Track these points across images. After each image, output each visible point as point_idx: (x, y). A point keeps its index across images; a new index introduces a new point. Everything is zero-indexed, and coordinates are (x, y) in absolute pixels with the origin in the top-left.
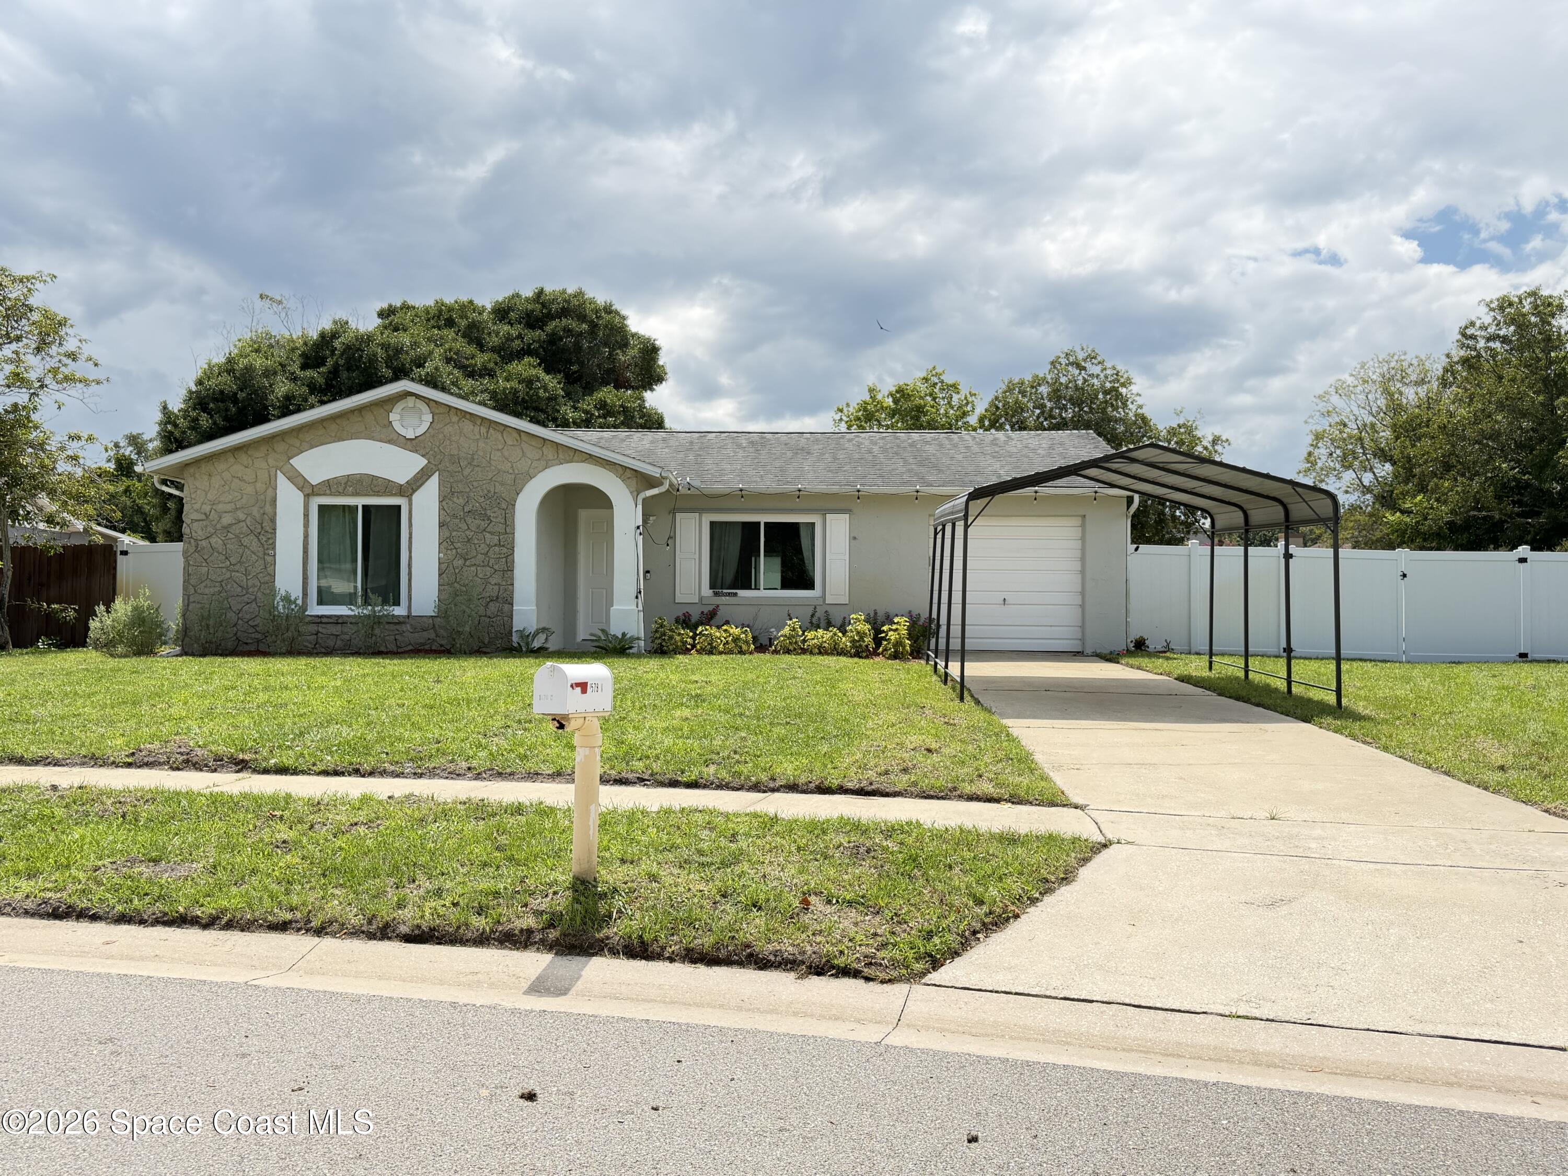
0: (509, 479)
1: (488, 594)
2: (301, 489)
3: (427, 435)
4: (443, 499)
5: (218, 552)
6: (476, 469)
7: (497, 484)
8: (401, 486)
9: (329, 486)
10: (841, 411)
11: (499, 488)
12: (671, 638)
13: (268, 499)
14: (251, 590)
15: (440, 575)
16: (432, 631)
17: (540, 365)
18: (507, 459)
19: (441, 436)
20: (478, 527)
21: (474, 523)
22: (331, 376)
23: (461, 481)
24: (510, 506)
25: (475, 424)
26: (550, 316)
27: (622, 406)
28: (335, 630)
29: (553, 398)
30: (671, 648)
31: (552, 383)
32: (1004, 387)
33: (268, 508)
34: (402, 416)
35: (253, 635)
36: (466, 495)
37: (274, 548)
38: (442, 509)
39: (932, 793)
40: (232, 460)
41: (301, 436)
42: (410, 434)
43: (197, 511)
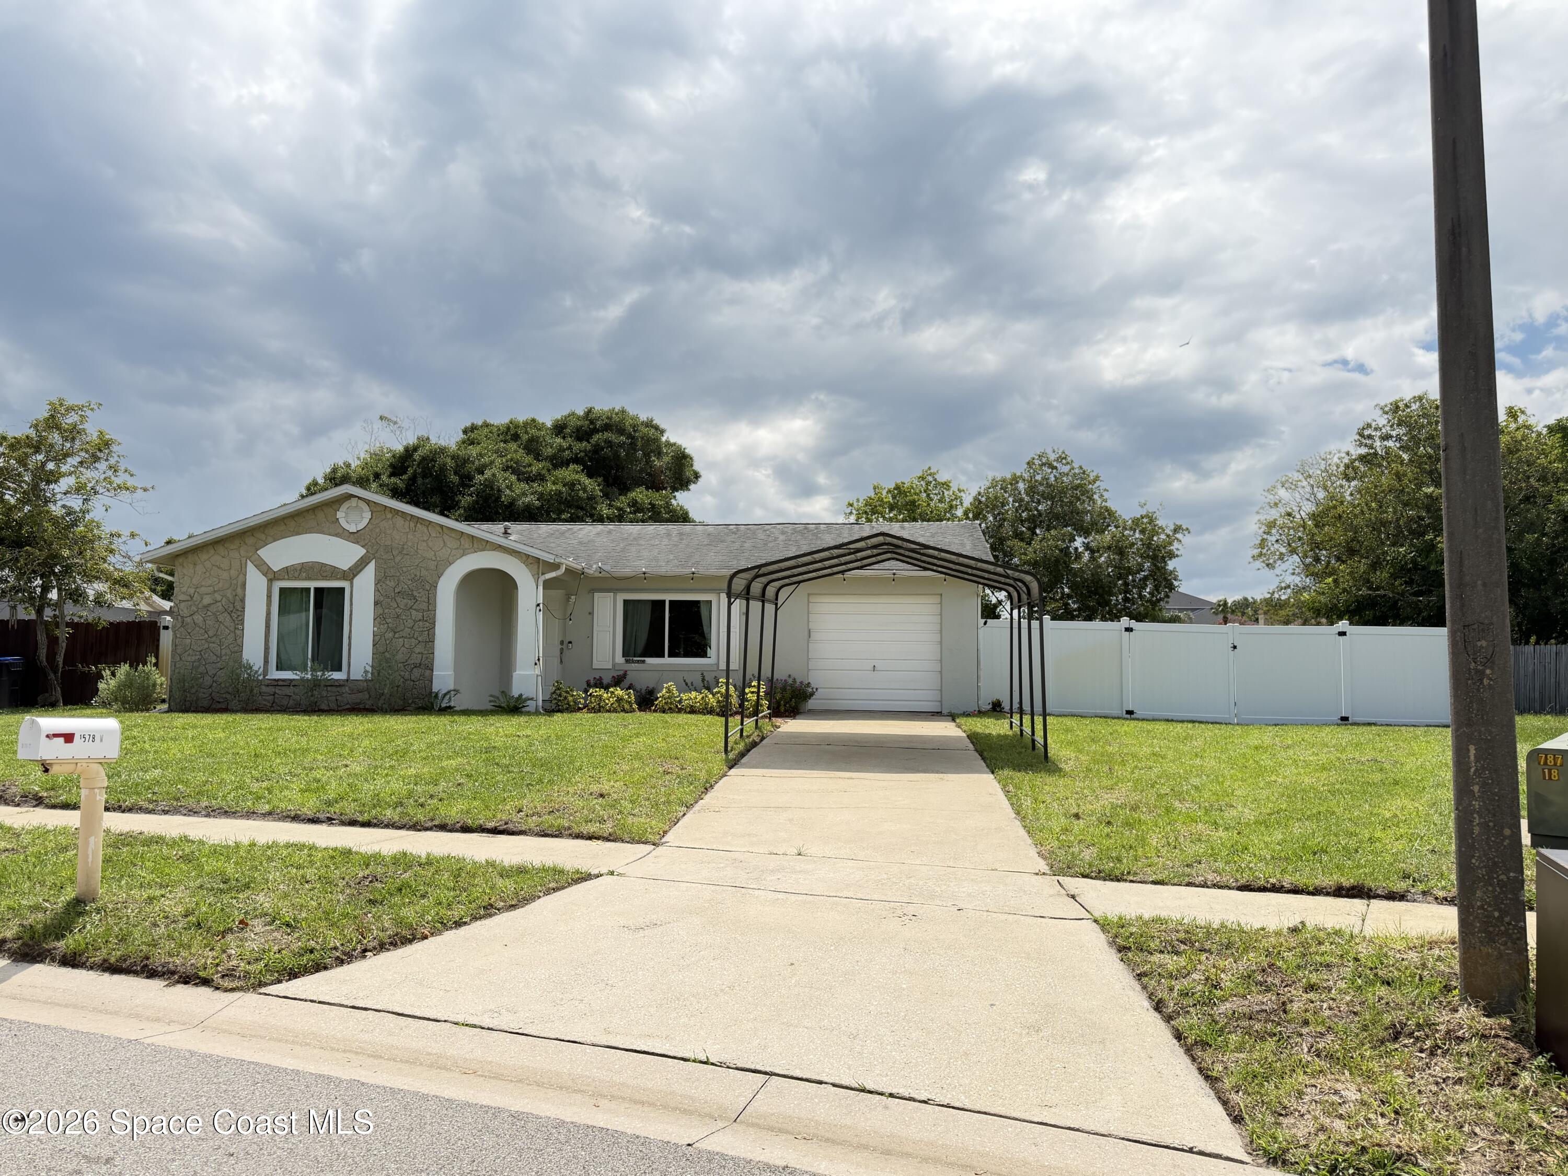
0: (432, 565)
1: (412, 662)
2: (265, 575)
3: (367, 529)
4: (378, 582)
5: (199, 627)
6: (406, 556)
7: (422, 569)
8: (345, 571)
9: (288, 572)
10: (851, 505)
11: (424, 573)
12: (566, 698)
13: (239, 583)
14: (224, 658)
15: (374, 645)
16: (366, 693)
17: (583, 471)
18: (431, 548)
19: (378, 530)
20: (406, 605)
21: (403, 602)
22: (410, 482)
23: (393, 567)
24: (433, 588)
25: (405, 519)
26: (595, 431)
27: (650, 504)
28: (288, 691)
29: (591, 498)
30: (565, 707)
31: (592, 485)
32: (988, 484)
33: (239, 591)
34: (347, 514)
35: (224, 696)
36: (396, 578)
37: (243, 624)
38: (377, 590)
39: (549, 832)
40: (212, 551)
41: (266, 531)
42: (353, 529)
43: (184, 593)
